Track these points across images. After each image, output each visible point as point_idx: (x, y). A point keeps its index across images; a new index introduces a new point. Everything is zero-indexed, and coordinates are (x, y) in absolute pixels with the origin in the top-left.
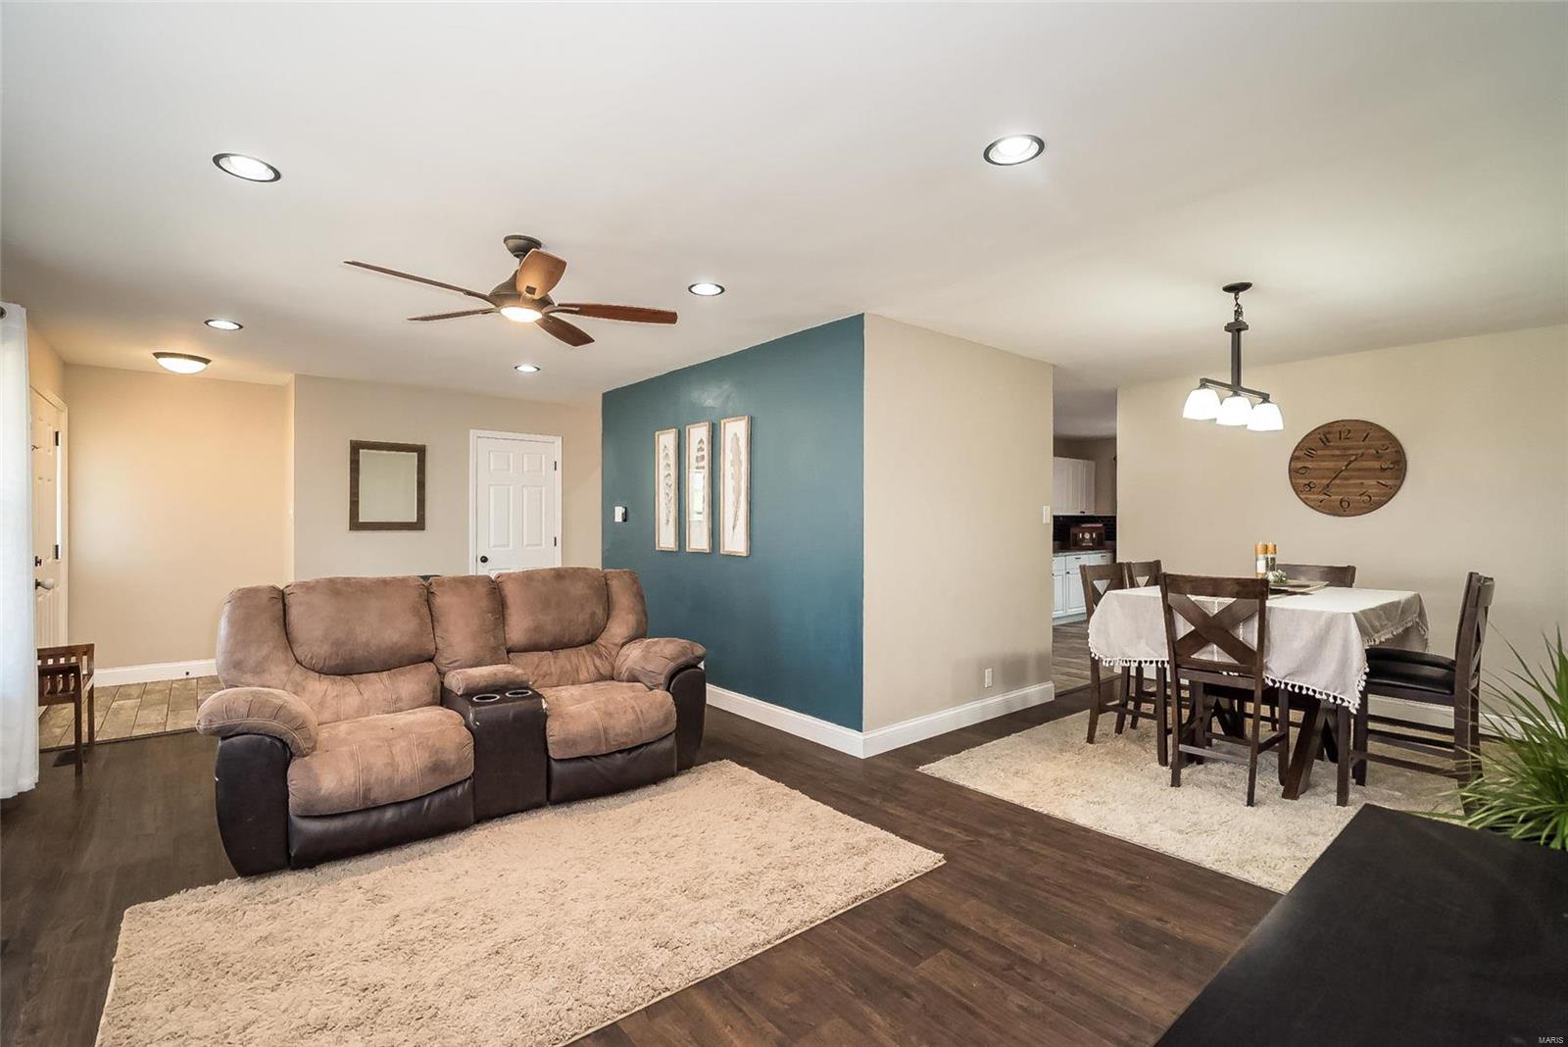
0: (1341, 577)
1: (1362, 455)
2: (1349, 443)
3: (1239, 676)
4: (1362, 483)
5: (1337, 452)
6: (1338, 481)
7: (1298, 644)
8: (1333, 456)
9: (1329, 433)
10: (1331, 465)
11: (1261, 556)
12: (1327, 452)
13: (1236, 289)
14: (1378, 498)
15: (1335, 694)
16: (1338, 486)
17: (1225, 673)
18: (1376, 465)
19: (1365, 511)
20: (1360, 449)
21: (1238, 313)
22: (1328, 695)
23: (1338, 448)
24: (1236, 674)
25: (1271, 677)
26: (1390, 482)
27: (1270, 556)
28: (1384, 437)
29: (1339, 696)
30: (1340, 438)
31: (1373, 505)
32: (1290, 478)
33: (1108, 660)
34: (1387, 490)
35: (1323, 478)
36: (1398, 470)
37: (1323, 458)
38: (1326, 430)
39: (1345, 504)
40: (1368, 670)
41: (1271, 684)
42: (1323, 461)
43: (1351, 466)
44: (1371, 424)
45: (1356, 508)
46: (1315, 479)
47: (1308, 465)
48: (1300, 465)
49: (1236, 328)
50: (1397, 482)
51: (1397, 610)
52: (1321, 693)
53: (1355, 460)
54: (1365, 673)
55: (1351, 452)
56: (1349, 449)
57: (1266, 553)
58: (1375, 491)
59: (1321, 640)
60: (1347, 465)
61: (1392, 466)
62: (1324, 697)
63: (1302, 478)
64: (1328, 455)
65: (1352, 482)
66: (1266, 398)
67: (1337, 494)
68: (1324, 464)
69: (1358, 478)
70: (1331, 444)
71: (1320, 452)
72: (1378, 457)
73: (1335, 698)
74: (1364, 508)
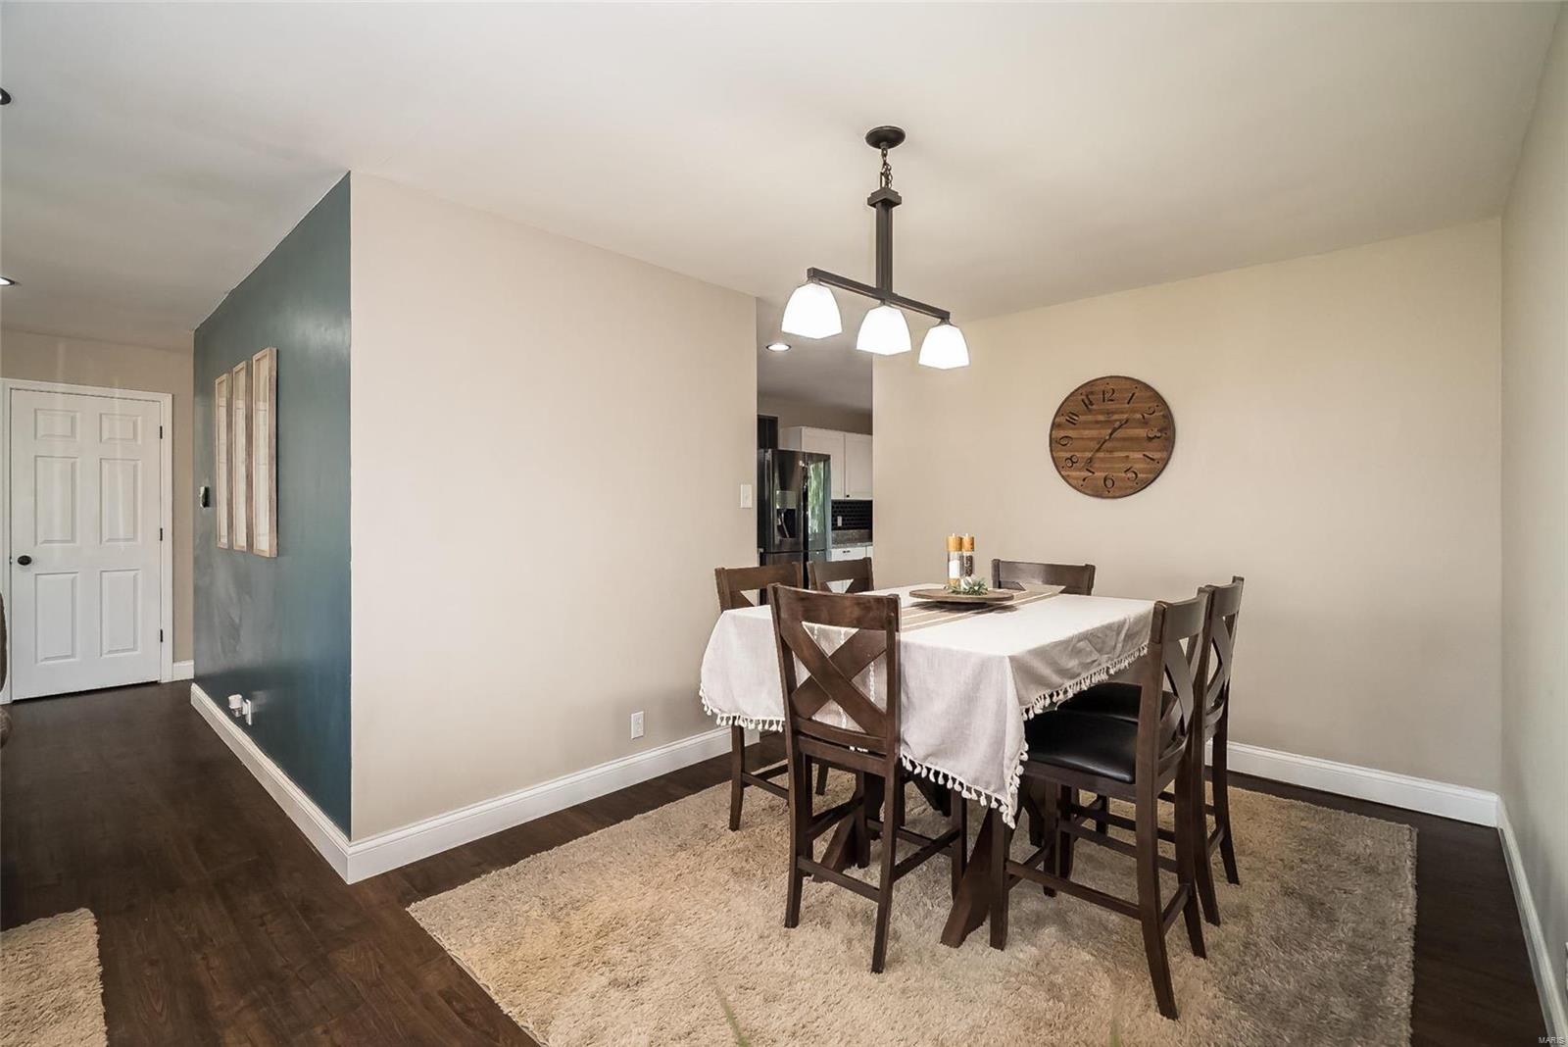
0: (1076, 580)
1: (1127, 421)
2: (1111, 406)
3: (870, 753)
4: (1127, 457)
5: (1101, 418)
6: (1101, 455)
7: (938, 706)
8: (1097, 422)
9: (1092, 393)
10: (1094, 433)
11: (954, 555)
12: (1090, 418)
13: (886, 138)
14: (1145, 476)
15: (988, 792)
16: (1102, 460)
17: (852, 748)
18: (1142, 432)
19: (1129, 491)
20: (1122, 413)
21: (886, 174)
22: (979, 794)
23: (1101, 412)
24: (865, 750)
25: (909, 757)
26: (1156, 455)
27: (966, 554)
28: (1150, 397)
29: (995, 796)
30: (1104, 401)
31: (1140, 484)
32: (1051, 451)
33: (725, 715)
34: (1154, 465)
35: (1084, 451)
36: (1166, 439)
37: (1086, 425)
38: (1088, 389)
39: (1109, 483)
40: (1025, 757)
41: (909, 767)
42: (1084, 429)
43: (1117, 434)
44: (1138, 382)
45: (1120, 488)
46: (1078, 451)
47: (1070, 433)
48: (1062, 433)
49: (885, 203)
50: (1165, 455)
51: (1118, 634)
52: (969, 789)
53: (1120, 427)
54: (1022, 763)
55: (1116, 417)
56: (1113, 413)
57: (960, 549)
58: (1142, 466)
59: (970, 699)
60: (1111, 434)
61: (1159, 435)
62: (974, 796)
63: (1061, 450)
64: (1091, 422)
65: (1116, 454)
66: (943, 317)
67: (1101, 470)
68: (1087, 433)
69: (1121, 450)
70: (1094, 407)
71: (1082, 418)
72: (1145, 423)
73: (988, 798)
74: (1131, 487)
